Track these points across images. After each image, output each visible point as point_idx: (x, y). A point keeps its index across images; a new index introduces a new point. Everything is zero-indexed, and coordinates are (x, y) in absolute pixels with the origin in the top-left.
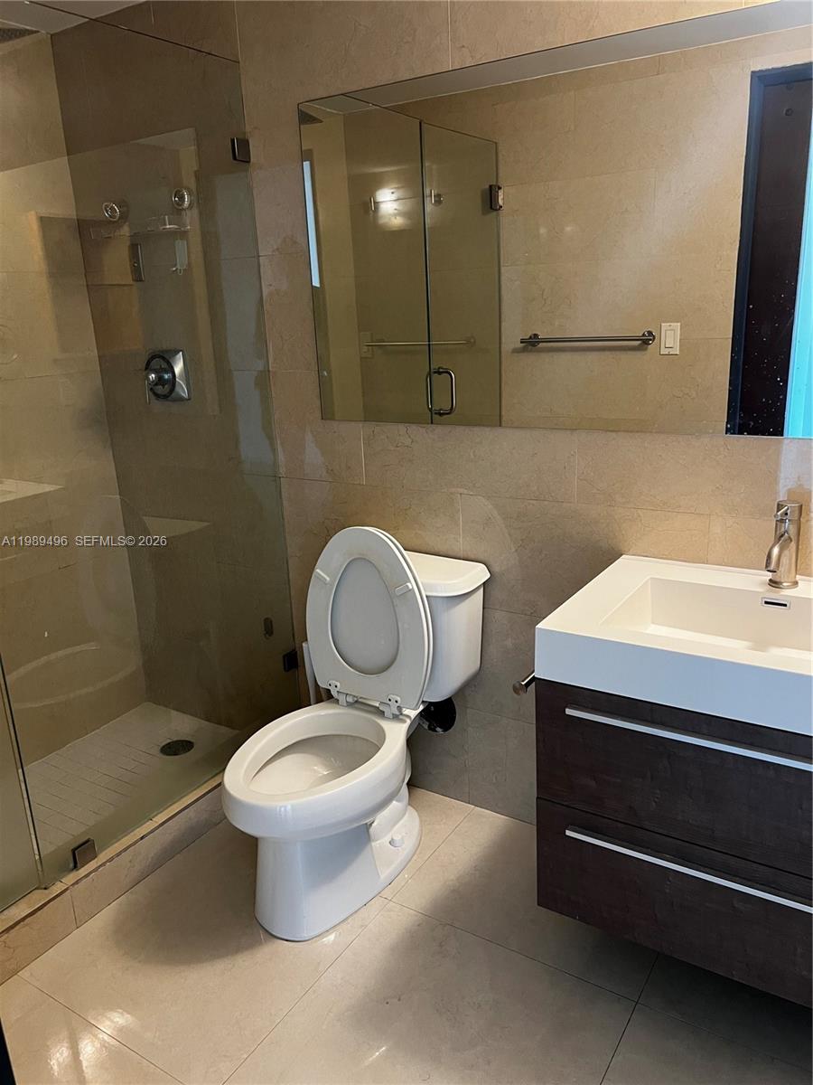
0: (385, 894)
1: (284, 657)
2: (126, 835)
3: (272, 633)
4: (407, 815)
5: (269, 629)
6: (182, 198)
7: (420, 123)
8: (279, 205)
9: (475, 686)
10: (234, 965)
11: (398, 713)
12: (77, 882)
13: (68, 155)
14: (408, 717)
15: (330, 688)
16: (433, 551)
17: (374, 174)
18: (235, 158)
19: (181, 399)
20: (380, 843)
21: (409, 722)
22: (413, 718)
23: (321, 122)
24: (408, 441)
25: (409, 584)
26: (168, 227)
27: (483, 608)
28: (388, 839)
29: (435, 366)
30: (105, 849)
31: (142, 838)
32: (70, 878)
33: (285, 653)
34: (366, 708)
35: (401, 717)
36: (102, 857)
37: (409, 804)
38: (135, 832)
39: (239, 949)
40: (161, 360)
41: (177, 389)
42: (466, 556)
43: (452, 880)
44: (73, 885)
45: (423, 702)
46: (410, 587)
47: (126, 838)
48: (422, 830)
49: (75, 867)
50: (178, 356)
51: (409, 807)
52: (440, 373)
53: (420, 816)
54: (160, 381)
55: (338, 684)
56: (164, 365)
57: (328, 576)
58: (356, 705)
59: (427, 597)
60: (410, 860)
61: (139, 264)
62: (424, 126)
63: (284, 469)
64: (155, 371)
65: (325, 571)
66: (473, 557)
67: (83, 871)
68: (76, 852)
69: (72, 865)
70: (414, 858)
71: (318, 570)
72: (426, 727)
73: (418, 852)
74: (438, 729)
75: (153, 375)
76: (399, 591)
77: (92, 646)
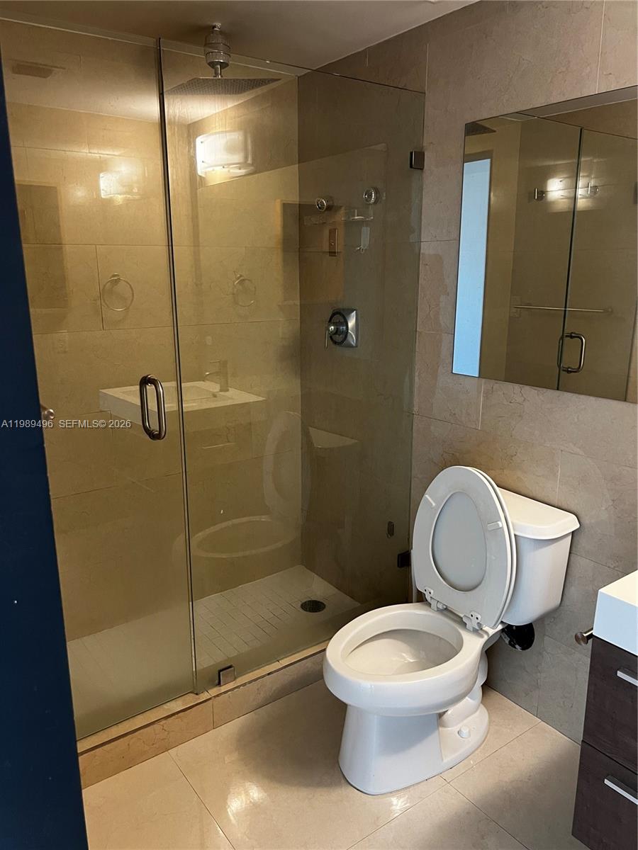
0: (445, 775)
1: (399, 555)
2: (258, 669)
3: (393, 534)
4: (478, 713)
5: (391, 530)
6: (370, 196)
7: (581, 129)
8: (441, 202)
9: (554, 618)
10: (314, 796)
11: (477, 628)
12: (218, 696)
13: (299, 163)
14: (486, 633)
15: (425, 592)
16: (531, 495)
17: (549, 166)
18: (411, 166)
19: (350, 346)
20: (450, 730)
21: (486, 638)
22: (491, 635)
23: (495, 131)
24: (520, 399)
25: (499, 523)
26: (356, 218)
27: (570, 553)
28: (456, 729)
29: (567, 331)
30: (241, 676)
31: (269, 674)
32: (214, 691)
33: (399, 553)
34: (452, 616)
35: (480, 632)
36: (240, 681)
37: (481, 702)
38: (265, 668)
39: (320, 784)
40: (339, 316)
41: (349, 338)
42: (560, 505)
43: (506, 782)
44: (215, 697)
45: (502, 622)
46: (501, 526)
47: (258, 671)
48: (489, 728)
49: (219, 684)
50: (353, 314)
51: (482, 706)
52: (572, 337)
53: (490, 717)
54: (337, 332)
55: (432, 592)
56: (342, 320)
57: (434, 501)
58: (445, 612)
59: (515, 535)
60: (473, 753)
61: (335, 244)
62: (585, 132)
63: (417, 408)
64: (334, 324)
65: (432, 499)
66: (565, 506)
67: (223, 689)
68: (221, 673)
69: (217, 681)
70: (476, 752)
71: (427, 496)
72: (507, 642)
73: (482, 747)
74: (517, 646)
75: (333, 327)
76: (491, 527)
77: (264, 518)
